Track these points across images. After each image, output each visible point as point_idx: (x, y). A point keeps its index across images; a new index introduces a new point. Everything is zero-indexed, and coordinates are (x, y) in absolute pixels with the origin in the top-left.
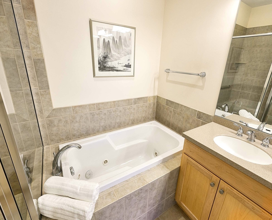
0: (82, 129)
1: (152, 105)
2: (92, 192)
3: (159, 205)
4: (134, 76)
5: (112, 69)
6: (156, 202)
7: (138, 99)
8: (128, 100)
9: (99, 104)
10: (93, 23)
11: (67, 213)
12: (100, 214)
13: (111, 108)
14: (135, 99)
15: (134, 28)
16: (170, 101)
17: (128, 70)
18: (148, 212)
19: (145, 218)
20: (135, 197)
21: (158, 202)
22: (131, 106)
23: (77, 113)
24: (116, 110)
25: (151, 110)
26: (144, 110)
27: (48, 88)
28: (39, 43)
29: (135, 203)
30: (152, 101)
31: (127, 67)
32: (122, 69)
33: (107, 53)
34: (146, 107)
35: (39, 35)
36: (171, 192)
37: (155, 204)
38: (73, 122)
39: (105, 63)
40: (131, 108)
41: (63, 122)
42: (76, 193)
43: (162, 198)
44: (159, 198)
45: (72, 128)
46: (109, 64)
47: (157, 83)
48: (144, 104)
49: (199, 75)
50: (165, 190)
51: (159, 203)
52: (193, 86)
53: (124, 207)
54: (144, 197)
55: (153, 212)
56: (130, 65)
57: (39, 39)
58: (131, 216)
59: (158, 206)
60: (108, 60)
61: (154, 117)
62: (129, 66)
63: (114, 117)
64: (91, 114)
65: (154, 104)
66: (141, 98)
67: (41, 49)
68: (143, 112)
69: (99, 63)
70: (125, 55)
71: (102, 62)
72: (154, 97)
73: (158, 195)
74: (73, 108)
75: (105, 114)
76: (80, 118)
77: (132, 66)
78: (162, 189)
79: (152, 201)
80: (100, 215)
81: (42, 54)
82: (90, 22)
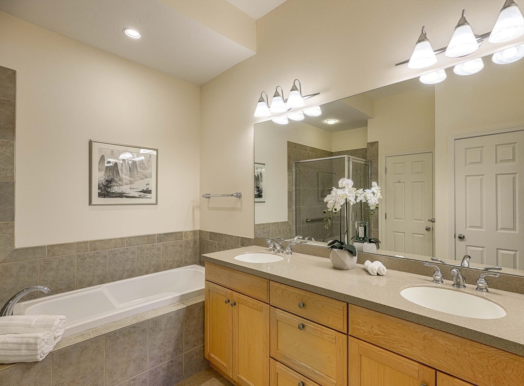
0: (60, 280)
1: (192, 244)
2: (53, 321)
3: (172, 361)
4: (157, 204)
5: (121, 195)
6: (165, 356)
7: (165, 234)
8: (148, 236)
9: (94, 242)
10: (94, 143)
11: (11, 346)
12: (61, 355)
13: (116, 247)
14: (160, 235)
15: (157, 150)
16: (213, 233)
17: (147, 197)
18: (151, 372)
19: (144, 382)
20: (124, 337)
21: (169, 356)
22: (153, 245)
23: (55, 256)
24: (126, 250)
25: (190, 250)
26: (177, 251)
27: (13, 219)
28: (13, 164)
29: (124, 349)
30: (190, 238)
31: (144, 193)
32: (137, 195)
33: (114, 175)
34: (181, 245)
35: (13, 156)
36: (194, 342)
37: (163, 358)
38: (45, 269)
39: (110, 187)
40: (152, 247)
41: (28, 270)
42: (29, 325)
43: (177, 350)
44: (171, 349)
45: (41, 279)
46: (115, 189)
47: (197, 213)
48: (176, 242)
49: (232, 195)
50: (182, 336)
51: (171, 358)
52: (233, 209)
53: (103, 351)
54: (140, 341)
55: (162, 373)
56: (151, 191)
57: (13, 160)
58: (118, 372)
59: (170, 364)
60: (115, 184)
61: (197, 261)
62: (148, 192)
63: (121, 261)
64: (80, 256)
65: (195, 242)
66: (172, 233)
67: (14, 171)
68: (175, 253)
69: (100, 188)
70: (143, 179)
71: (104, 186)
72: (194, 232)
73: (168, 342)
74: (50, 248)
75: (105, 257)
76: (60, 262)
77: (154, 192)
78: (176, 334)
79: (156, 351)
80: (62, 357)
81: (13, 177)
82: (90, 143)
